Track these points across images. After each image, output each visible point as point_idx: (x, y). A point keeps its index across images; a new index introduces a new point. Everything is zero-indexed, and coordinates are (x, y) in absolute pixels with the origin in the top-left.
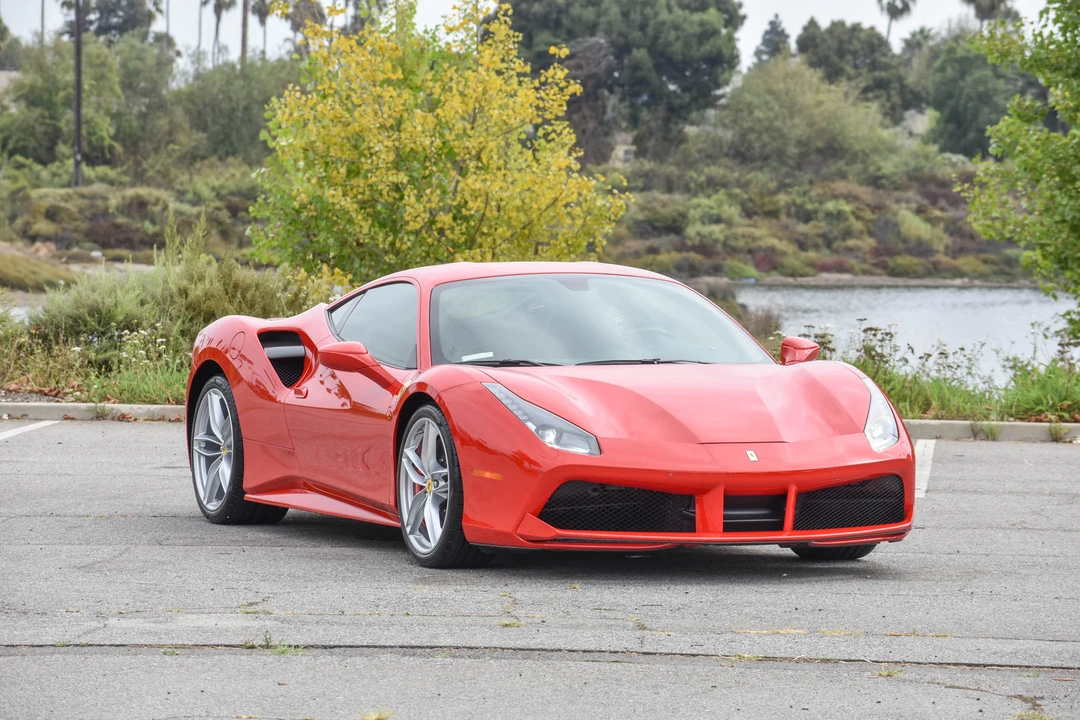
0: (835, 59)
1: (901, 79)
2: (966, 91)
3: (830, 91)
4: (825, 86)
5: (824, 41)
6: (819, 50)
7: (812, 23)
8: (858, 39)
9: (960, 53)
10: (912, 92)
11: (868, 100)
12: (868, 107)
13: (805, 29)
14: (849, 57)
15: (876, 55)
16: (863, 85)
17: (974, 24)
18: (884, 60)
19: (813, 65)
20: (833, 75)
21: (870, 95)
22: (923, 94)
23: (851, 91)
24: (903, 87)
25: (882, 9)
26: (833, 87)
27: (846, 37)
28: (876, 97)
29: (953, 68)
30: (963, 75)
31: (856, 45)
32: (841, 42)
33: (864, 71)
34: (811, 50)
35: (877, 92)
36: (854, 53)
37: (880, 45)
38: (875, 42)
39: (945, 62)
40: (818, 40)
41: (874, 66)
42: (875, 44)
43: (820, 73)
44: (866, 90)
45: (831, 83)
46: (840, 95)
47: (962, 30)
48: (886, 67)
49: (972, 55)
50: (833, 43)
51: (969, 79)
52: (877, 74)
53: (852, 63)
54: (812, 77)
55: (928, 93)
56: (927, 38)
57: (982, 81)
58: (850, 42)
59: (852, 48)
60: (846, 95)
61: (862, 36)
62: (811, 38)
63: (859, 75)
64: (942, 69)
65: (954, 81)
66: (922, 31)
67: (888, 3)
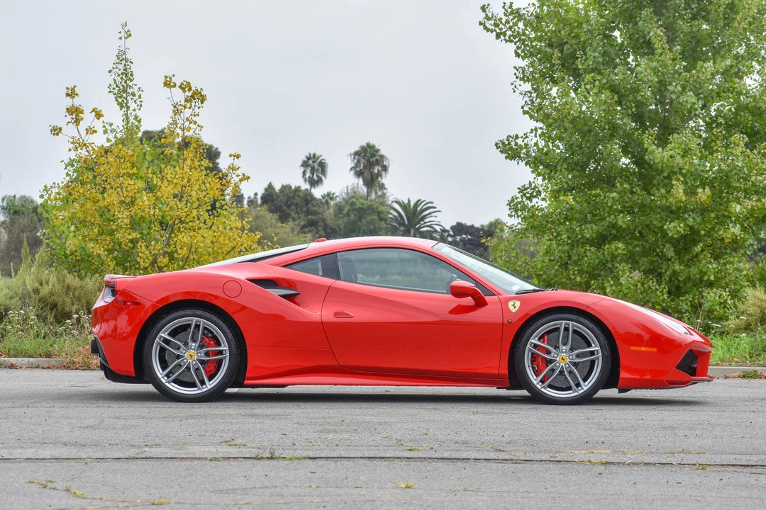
0: (285, 208)
1: (324, 220)
2: (362, 228)
3: (282, 227)
4: (279, 224)
5: (278, 197)
6: (275, 202)
7: (270, 186)
8: (299, 196)
9: (358, 205)
10: (331, 229)
11: (305, 233)
12: (306, 237)
13: (266, 190)
14: (293, 207)
15: (310, 205)
16: (302, 223)
17: (363, 190)
18: (314, 208)
19: (271, 211)
20: (284, 218)
21: (307, 230)
22: (338, 230)
23: (295, 227)
24: (326, 226)
25: (305, 180)
26: (284, 225)
27: (291, 195)
28: (309, 231)
29: (354, 215)
30: (360, 219)
31: (297, 200)
32: (289, 198)
33: (302, 216)
34: (270, 203)
35: (310, 228)
36: (296, 205)
37: (312, 200)
38: (309, 197)
39: (349, 210)
40: (274, 197)
41: (308, 212)
42: (308, 198)
43: (276, 216)
44: (304, 227)
45: (282, 223)
46: (288, 229)
47: (355, 192)
48: (315, 213)
49: (365, 206)
50: (283, 199)
51: (364, 221)
52: (310, 217)
53: (295, 210)
54: (272, 218)
55: (340, 229)
56: (331, 199)
57: (372, 222)
58: (294, 198)
59: (295, 201)
60: (292, 230)
61: (301, 194)
62: (270, 197)
63: (299, 218)
64: (348, 215)
65: (355, 222)
66: (328, 194)
67: (309, 177)
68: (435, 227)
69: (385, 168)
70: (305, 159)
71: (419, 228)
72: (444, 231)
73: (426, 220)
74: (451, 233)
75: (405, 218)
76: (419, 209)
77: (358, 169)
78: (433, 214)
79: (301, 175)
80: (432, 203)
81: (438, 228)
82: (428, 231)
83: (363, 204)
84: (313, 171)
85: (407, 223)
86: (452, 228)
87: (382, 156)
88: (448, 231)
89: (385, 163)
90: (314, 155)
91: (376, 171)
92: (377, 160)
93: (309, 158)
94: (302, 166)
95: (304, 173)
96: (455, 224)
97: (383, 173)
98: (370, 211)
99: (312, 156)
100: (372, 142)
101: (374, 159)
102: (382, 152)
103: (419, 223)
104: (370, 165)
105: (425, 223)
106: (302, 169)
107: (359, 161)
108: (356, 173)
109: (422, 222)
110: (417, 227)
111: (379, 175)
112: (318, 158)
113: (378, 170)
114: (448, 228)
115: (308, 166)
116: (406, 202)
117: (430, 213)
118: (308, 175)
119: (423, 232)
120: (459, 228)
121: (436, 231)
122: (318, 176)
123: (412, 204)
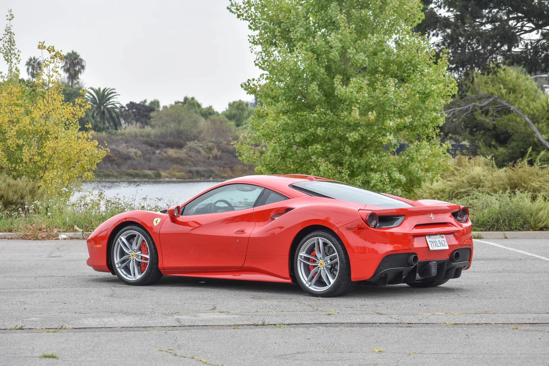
67: (31, 72)
68: (116, 105)
69: (83, 67)
70: (29, 61)
71: (106, 105)
72: (122, 107)
73: (110, 101)
74: (127, 108)
75: (97, 99)
76: (106, 93)
77: (66, 67)
78: (115, 97)
79: (26, 71)
80: (115, 89)
81: (118, 106)
82: (112, 107)
83: (71, 91)
84: (33, 68)
85: (98, 102)
86: (127, 105)
87: (81, 60)
88: (125, 107)
89: (83, 64)
90: (34, 58)
91: (77, 69)
92: (78, 62)
93: (31, 60)
94: (26, 65)
95: (28, 69)
96: (128, 102)
97: (82, 70)
98: (75, 95)
99: (32, 58)
100: (75, 51)
101: (76, 61)
102: (81, 57)
103: (106, 102)
104: (73, 65)
105: (110, 102)
106: (27, 67)
107: (66, 63)
108: (64, 70)
109: (108, 102)
110: (105, 105)
111: (79, 71)
112: (37, 60)
113: (79, 68)
114: (124, 105)
115: (30, 65)
116: (97, 89)
117: (113, 96)
118: (30, 71)
119: (108, 108)
120: (132, 105)
121: (117, 107)
122: (36, 71)
123: (102, 90)
